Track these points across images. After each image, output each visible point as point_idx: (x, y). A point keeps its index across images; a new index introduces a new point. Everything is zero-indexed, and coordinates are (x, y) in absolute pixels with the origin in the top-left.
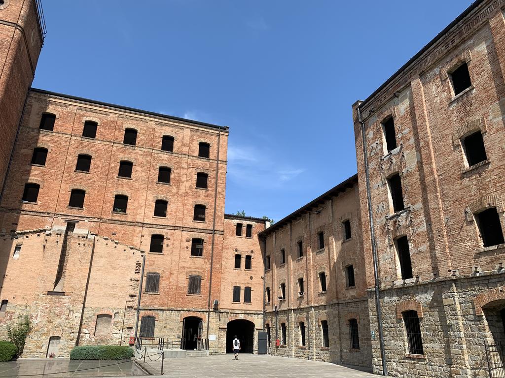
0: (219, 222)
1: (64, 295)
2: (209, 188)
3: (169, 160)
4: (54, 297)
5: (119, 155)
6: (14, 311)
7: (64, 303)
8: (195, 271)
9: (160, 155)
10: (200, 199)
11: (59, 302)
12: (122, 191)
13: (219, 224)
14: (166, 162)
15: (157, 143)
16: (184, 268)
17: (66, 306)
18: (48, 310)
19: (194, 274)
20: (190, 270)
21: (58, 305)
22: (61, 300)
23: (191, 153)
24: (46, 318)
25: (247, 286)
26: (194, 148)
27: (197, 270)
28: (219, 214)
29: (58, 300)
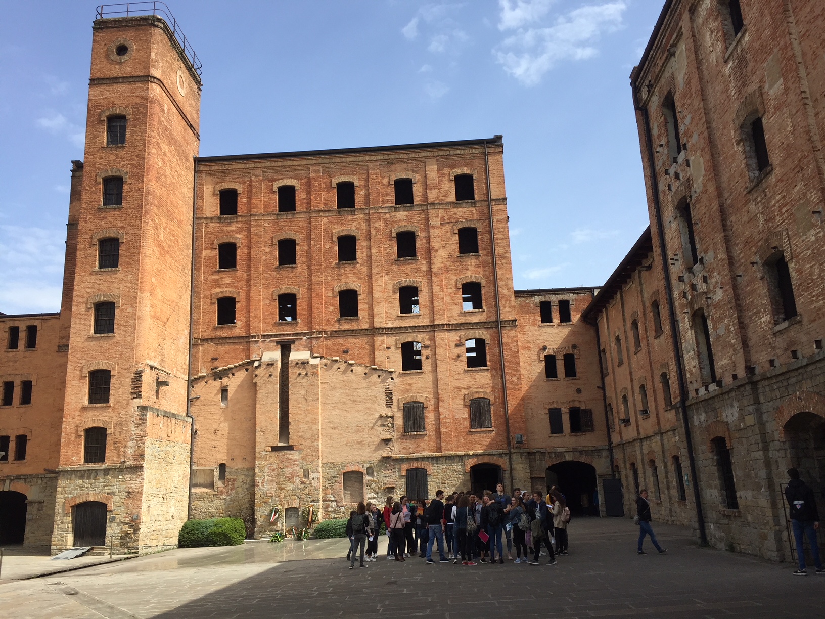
0: (507, 305)
1: (293, 450)
2: (480, 252)
3: (409, 219)
4: (281, 454)
5: (334, 228)
6: (235, 477)
7: (294, 461)
8: (478, 392)
9: (393, 214)
10: (469, 274)
11: (288, 460)
12: (346, 284)
13: (507, 309)
14: (404, 224)
15: (387, 195)
16: (459, 389)
17: (297, 465)
18: (275, 472)
19: (476, 396)
20: (471, 390)
21: (287, 464)
22: (290, 457)
23: (443, 198)
24: (275, 483)
25: (572, 405)
26: (447, 188)
27: (481, 390)
28: (505, 291)
29: (286, 457)
